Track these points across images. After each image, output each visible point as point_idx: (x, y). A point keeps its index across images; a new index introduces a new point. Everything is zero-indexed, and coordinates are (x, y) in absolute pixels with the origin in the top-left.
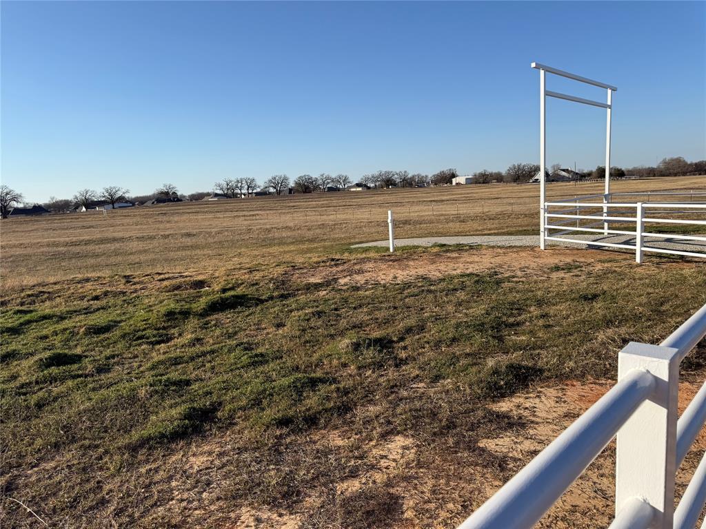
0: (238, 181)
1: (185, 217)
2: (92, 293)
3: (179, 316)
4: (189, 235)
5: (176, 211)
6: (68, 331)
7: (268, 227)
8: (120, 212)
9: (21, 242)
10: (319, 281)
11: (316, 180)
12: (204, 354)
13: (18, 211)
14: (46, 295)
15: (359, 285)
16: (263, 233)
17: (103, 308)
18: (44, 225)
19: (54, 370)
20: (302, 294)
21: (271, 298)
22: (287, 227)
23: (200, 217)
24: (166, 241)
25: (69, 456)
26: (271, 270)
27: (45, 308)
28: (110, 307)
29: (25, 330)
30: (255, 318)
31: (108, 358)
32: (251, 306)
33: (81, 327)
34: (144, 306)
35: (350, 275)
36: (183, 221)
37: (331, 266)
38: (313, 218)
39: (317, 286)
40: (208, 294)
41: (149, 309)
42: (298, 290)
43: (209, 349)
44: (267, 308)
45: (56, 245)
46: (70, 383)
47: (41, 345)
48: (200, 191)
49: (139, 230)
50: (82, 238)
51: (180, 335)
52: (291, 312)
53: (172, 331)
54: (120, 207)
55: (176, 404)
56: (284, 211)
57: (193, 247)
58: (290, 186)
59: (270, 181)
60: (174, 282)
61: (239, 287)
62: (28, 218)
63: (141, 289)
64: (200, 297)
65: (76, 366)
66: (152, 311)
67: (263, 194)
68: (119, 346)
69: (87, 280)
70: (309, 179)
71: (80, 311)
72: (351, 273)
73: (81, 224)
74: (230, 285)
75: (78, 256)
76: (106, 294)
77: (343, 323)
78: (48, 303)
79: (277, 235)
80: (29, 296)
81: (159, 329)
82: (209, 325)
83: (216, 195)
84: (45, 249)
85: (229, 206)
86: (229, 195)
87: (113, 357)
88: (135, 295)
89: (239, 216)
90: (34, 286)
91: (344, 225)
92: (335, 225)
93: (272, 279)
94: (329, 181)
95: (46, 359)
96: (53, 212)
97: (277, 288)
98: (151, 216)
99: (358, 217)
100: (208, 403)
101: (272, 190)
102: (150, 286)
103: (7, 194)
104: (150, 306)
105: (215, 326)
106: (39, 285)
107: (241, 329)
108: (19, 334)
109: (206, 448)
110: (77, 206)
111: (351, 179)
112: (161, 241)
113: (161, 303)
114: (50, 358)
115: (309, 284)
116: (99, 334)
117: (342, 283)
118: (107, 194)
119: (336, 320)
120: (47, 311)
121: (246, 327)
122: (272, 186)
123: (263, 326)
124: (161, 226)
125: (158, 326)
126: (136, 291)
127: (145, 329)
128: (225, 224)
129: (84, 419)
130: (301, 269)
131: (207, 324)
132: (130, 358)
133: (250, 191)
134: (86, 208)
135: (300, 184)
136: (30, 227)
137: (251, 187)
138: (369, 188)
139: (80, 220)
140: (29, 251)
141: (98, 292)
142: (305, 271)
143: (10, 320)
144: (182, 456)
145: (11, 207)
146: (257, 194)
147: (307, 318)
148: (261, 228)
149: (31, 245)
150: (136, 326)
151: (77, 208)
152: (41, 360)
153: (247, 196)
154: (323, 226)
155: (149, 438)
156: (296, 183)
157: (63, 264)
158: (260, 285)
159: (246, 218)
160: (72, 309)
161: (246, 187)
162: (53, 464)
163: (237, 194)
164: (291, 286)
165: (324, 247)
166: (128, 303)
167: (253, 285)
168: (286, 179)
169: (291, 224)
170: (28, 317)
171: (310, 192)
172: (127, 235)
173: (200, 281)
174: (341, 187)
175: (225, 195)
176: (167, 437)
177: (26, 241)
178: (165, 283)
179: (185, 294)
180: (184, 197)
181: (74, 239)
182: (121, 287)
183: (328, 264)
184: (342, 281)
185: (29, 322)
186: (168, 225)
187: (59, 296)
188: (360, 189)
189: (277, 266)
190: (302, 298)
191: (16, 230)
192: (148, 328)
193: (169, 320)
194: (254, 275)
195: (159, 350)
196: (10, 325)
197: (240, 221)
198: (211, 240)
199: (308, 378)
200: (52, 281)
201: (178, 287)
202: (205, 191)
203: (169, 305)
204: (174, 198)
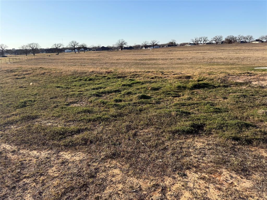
0: (200, 38)
1: (178, 52)
2: (151, 77)
3: (182, 88)
4: (179, 59)
5: (175, 50)
6: (145, 88)
7: (212, 57)
8: (156, 49)
9: (126, 58)
10: (242, 82)
11: (236, 38)
12: (194, 104)
13: (125, 48)
14: (137, 76)
15: (263, 86)
16: (209, 60)
17: (155, 82)
18: (132, 53)
19: (143, 100)
20: (234, 86)
21: (219, 86)
22: (220, 58)
23: (183, 52)
24: (172, 61)
25: (151, 129)
26: (218, 75)
27: (137, 80)
28: (157, 82)
29: (133, 86)
30: (214, 93)
31: (159, 99)
32: (210, 88)
33: (149, 87)
34: (169, 83)
35: (258, 81)
36: (177, 54)
37: (248, 76)
38: (232, 55)
39: (241, 84)
40: (192, 81)
41: (171, 84)
42: (231, 84)
43: (196, 102)
44: (218, 90)
45: (136, 60)
46: (148, 105)
47: (138, 91)
48: (184, 42)
49: (162, 56)
50: (144, 58)
51: (183, 95)
52: (230, 93)
53: (180, 93)
54: (156, 48)
55: (187, 121)
56: (218, 51)
57: (181, 64)
58: (222, 41)
59: (214, 38)
60: (179, 75)
61: (205, 80)
62: (128, 50)
63: (167, 77)
64: (189, 82)
65: (149, 100)
66: (172, 85)
67: (210, 44)
68: (162, 95)
69: (149, 72)
70: (232, 37)
71: (148, 82)
72: (258, 80)
73: (143, 53)
74: (201, 79)
75: (143, 64)
76: (156, 77)
77: (257, 102)
78: (138, 78)
79: (216, 61)
80: (133, 75)
81: (175, 92)
82: (194, 93)
83: (190, 44)
84: (133, 61)
85: (195, 48)
86: (195, 44)
87: (161, 99)
88: (165, 79)
89: (199, 53)
90: (134, 72)
91: (249, 59)
92: (244, 58)
93: (219, 78)
94: (242, 38)
95: (140, 96)
96: (135, 49)
97: (222, 82)
98: (166, 51)
99: (256, 55)
100: (199, 123)
101: (214, 42)
102: (170, 76)
103: (123, 42)
104: (171, 83)
105: (196, 94)
106: (135, 72)
107: (208, 97)
108: (131, 87)
109: (202, 140)
110: (142, 47)
111: (254, 38)
112: (170, 61)
113: (175, 83)
114: (142, 96)
115: (237, 82)
116: (155, 90)
117: (254, 84)
118: (152, 43)
119: (253, 100)
120: (138, 81)
121: (210, 97)
122: (214, 40)
123: (217, 97)
124: (169, 55)
125: (175, 91)
126: (165, 77)
127: (170, 91)
128: (193, 56)
129: (155, 118)
130: (232, 75)
131: (193, 93)
132: (166, 100)
133: (205, 42)
134: (145, 48)
135: (227, 39)
136: (128, 53)
137: (205, 40)
138: (263, 42)
139: (143, 52)
140: (129, 61)
141: (153, 76)
142: (234, 77)
143: (128, 82)
144: (192, 141)
145: (123, 47)
146: (207, 44)
147: (238, 97)
148: (209, 58)
149: (129, 59)
150: (167, 90)
151: (142, 48)
152: (139, 96)
153: (203, 44)
154: (238, 58)
155: (179, 131)
156: (226, 39)
157: (139, 66)
158: (214, 80)
159: (202, 53)
160: (145, 81)
161: (203, 40)
162: (146, 131)
163: (199, 43)
164: (228, 82)
165: (240, 67)
166: (163, 81)
167: (211, 80)
168: (221, 37)
169: (223, 57)
170: (133, 82)
171: (232, 43)
172: (158, 58)
173: (189, 76)
174: (248, 41)
175: (194, 44)
176: (185, 132)
177: (128, 58)
178: (176, 76)
179: (183, 80)
180: (178, 44)
181: (142, 58)
182: (160, 75)
183: (246, 75)
184: (254, 83)
185: (133, 83)
186: (172, 55)
187: (141, 76)
188: (258, 42)
189: (221, 73)
190: (235, 88)
191: (125, 54)
192: (171, 91)
193: (178, 89)
194: (211, 76)
195: (176, 99)
196: (128, 84)
197: (199, 54)
198: (188, 61)
199: (244, 123)
200: (139, 71)
201: (180, 78)
202: (186, 42)
203: (178, 83)
204: (174, 45)
